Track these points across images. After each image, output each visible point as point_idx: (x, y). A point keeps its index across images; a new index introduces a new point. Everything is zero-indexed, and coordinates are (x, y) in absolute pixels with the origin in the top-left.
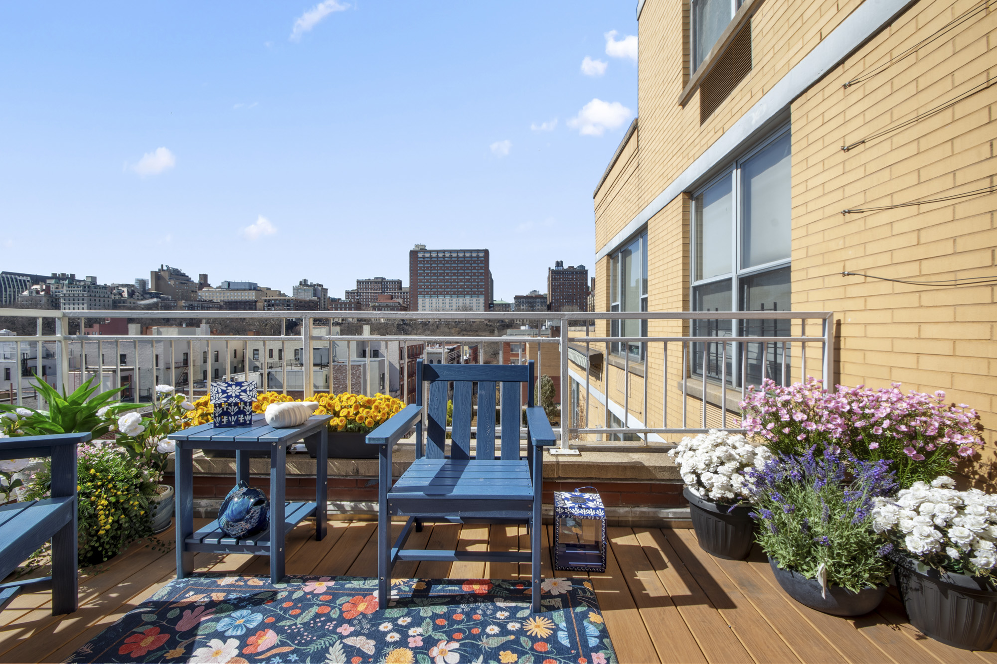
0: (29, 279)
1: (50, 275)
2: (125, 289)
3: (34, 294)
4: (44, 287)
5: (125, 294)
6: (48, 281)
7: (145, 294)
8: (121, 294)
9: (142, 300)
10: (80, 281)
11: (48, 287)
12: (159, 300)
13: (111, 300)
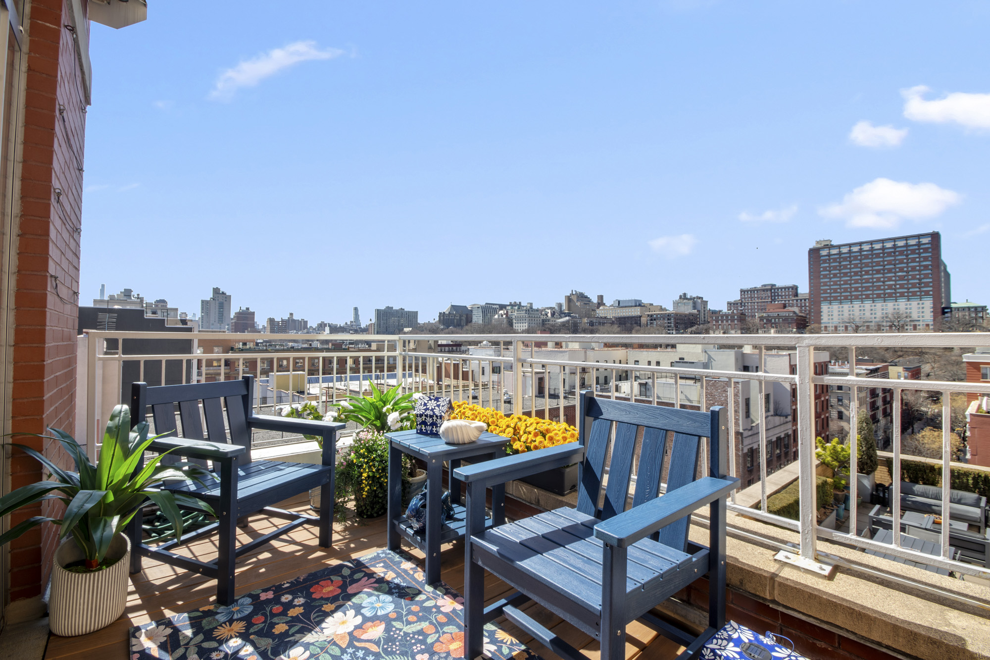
0: (498, 307)
1: (509, 304)
2: (549, 311)
3: (500, 317)
4: (505, 312)
5: (549, 315)
6: (507, 308)
7: (562, 314)
8: (547, 315)
9: (559, 318)
10: (523, 306)
11: (507, 312)
12: (570, 318)
13: (541, 319)
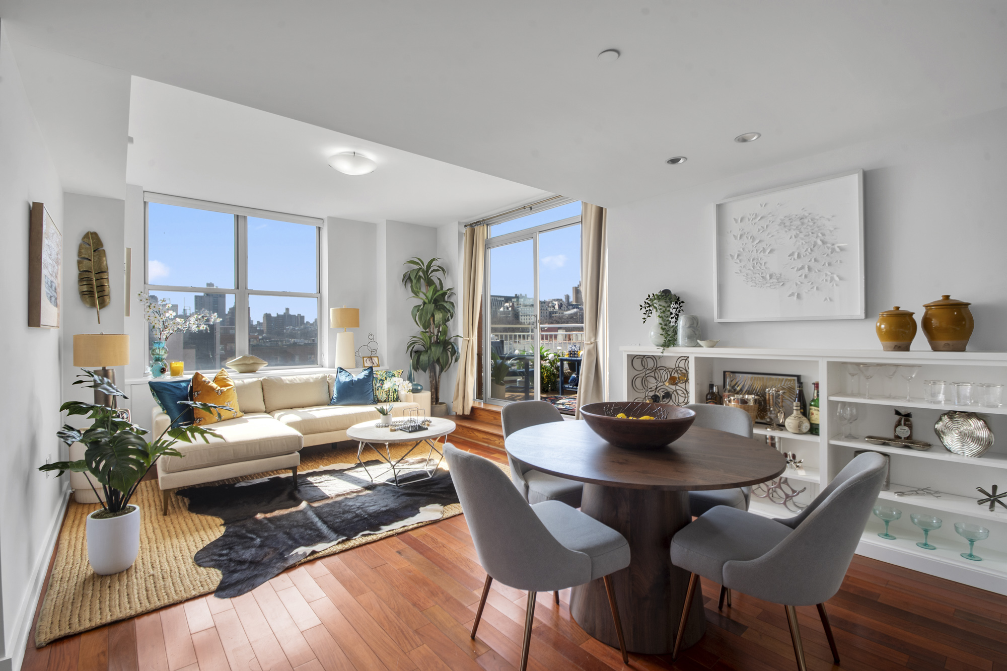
0: (503, 299)
1: (514, 296)
2: (556, 303)
3: (506, 310)
4: (511, 304)
5: (557, 307)
6: (513, 300)
7: (569, 305)
8: (554, 307)
9: (567, 310)
10: (530, 299)
12: (578, 310)
13: (548, 312)
